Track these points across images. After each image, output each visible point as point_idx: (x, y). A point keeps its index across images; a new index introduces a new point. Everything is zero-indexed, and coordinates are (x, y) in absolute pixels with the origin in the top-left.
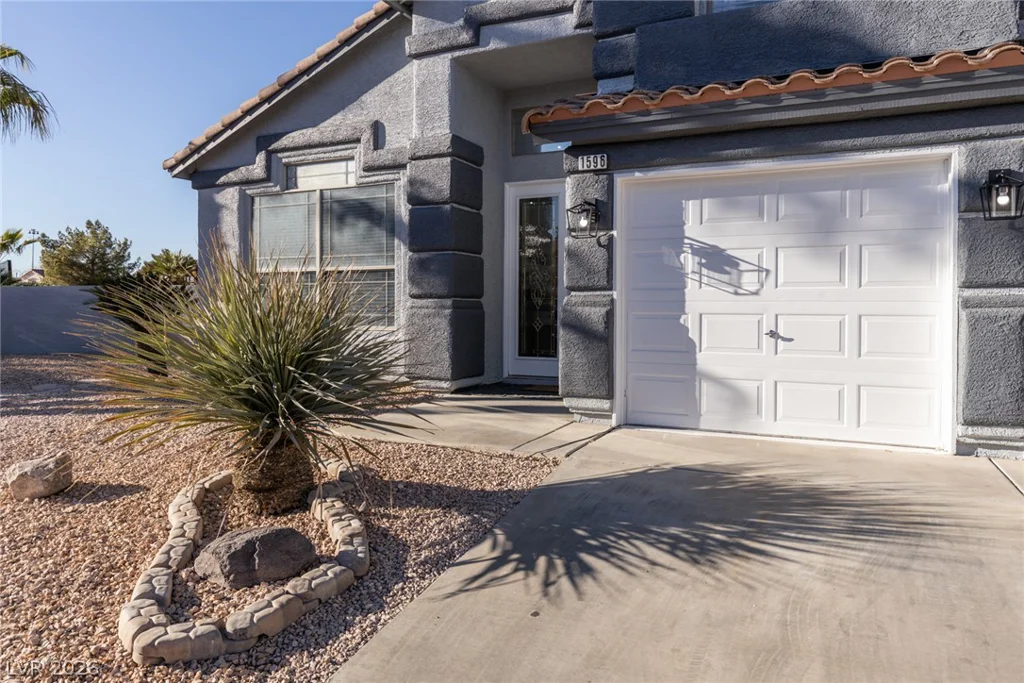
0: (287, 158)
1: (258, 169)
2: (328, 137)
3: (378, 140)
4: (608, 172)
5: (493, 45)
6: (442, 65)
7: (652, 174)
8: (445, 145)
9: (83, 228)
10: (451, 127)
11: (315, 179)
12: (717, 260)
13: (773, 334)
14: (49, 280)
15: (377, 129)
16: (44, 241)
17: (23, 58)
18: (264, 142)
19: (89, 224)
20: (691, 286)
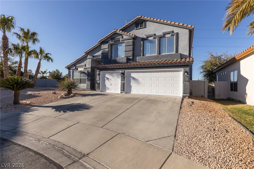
0: (77, 67)
1: (74, 68)
2: (81, 65)
3: (85, 66)
4: (100, 71)
5: (95, 58)
6: (90, 60)
7: (103, 71)
8: (90, 67)
9: (55, 70)
10: (91, 65)
11: (80, 69)
12: (108, 79)
13: (111, 84)
14: (50, 78)
15: (85, 65)
16: (50, 72)
17: (50, 54)
18: (75, 65)
19: (56, 70)
20: (106, 80)
